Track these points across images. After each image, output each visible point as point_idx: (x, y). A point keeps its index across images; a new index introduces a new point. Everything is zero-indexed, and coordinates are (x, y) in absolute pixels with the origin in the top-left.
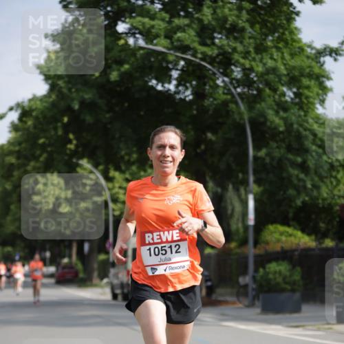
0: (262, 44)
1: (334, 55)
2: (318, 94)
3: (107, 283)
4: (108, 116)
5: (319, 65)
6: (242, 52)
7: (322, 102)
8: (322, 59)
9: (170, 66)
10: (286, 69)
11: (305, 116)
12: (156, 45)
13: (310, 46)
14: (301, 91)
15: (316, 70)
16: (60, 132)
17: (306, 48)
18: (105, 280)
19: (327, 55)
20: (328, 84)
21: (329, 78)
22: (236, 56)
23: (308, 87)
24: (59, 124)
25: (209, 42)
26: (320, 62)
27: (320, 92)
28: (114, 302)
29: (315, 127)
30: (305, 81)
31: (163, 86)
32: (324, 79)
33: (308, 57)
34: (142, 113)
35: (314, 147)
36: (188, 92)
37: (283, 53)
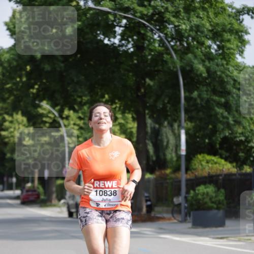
0: (191, 5)
1: (251, 13)
2: (237, 46)
3: (64, 203)
4: (62, 65)
5: (238, 22)
6: (173, 12)
7: (241, 53)
8: (241, 17)
9: (115, 24)
10: (211, 25)
11: (227, 64)
12: (102, 6)
13: (231, 6)
14: (223, 44)
15: (236, 26)
16: (24, 79)
17: (228, 8)
18: (62, 201)
19: (245, 13)
20: (246, 37)
21: (247, 33)
22: (168, 15)
23: (229, 41)
24: (24, 72)
25: (146, 3)
26: (239, 20)
27: (240, 44)
28: (70, 219)
29: (235, 73)
30: (227, 36)
31: (109, 40)
32: (243, 34)
33: (229, 16)
34: (92, 63)
35: (234, 90)
36: (130, 46)
37: (208, 12)
